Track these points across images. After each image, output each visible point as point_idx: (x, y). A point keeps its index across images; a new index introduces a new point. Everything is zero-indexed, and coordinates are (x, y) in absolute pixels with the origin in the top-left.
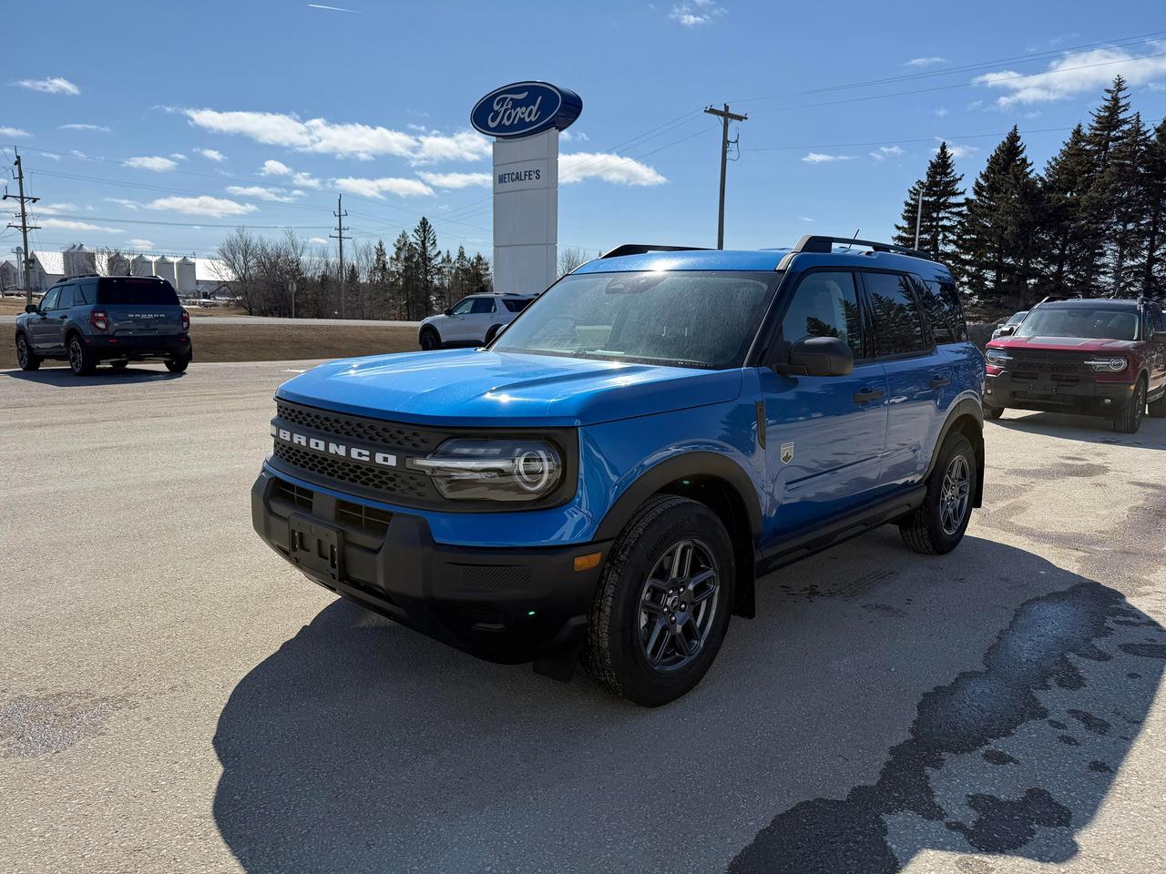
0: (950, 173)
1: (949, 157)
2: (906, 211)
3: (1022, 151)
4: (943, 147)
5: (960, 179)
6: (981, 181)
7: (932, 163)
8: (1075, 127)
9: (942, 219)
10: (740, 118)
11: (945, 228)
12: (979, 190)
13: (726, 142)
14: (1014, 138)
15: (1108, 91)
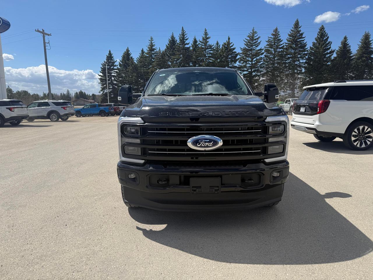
0: (113, 59)
1: (112, 55)
2: (102, 70)
3: (130, 55)
4: (110, 52)
5: (116, 61)
6: (120, 62)
7: (107, 56)
8: (142, 49)
9: (112, 73)
10: (49, 35)
11: (114, 76)
12: (120, 65)
13: (44, 43)
14: (128, 50)
15: (149, 40)
